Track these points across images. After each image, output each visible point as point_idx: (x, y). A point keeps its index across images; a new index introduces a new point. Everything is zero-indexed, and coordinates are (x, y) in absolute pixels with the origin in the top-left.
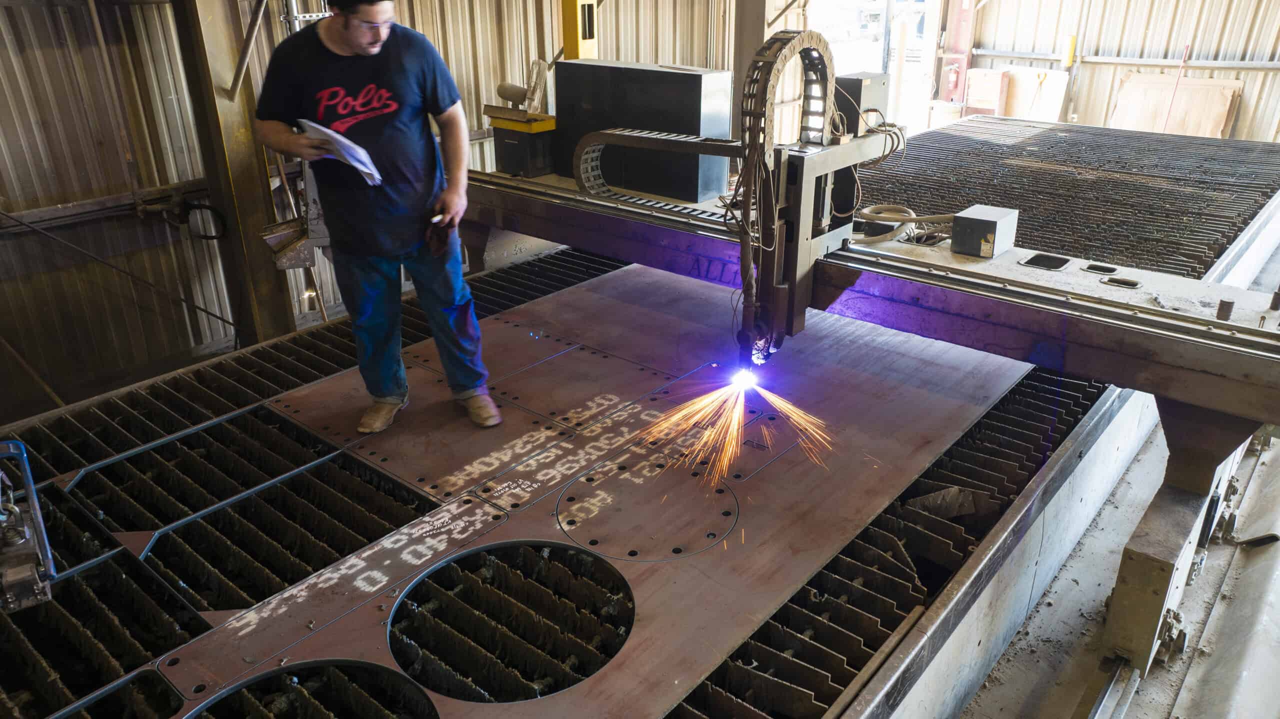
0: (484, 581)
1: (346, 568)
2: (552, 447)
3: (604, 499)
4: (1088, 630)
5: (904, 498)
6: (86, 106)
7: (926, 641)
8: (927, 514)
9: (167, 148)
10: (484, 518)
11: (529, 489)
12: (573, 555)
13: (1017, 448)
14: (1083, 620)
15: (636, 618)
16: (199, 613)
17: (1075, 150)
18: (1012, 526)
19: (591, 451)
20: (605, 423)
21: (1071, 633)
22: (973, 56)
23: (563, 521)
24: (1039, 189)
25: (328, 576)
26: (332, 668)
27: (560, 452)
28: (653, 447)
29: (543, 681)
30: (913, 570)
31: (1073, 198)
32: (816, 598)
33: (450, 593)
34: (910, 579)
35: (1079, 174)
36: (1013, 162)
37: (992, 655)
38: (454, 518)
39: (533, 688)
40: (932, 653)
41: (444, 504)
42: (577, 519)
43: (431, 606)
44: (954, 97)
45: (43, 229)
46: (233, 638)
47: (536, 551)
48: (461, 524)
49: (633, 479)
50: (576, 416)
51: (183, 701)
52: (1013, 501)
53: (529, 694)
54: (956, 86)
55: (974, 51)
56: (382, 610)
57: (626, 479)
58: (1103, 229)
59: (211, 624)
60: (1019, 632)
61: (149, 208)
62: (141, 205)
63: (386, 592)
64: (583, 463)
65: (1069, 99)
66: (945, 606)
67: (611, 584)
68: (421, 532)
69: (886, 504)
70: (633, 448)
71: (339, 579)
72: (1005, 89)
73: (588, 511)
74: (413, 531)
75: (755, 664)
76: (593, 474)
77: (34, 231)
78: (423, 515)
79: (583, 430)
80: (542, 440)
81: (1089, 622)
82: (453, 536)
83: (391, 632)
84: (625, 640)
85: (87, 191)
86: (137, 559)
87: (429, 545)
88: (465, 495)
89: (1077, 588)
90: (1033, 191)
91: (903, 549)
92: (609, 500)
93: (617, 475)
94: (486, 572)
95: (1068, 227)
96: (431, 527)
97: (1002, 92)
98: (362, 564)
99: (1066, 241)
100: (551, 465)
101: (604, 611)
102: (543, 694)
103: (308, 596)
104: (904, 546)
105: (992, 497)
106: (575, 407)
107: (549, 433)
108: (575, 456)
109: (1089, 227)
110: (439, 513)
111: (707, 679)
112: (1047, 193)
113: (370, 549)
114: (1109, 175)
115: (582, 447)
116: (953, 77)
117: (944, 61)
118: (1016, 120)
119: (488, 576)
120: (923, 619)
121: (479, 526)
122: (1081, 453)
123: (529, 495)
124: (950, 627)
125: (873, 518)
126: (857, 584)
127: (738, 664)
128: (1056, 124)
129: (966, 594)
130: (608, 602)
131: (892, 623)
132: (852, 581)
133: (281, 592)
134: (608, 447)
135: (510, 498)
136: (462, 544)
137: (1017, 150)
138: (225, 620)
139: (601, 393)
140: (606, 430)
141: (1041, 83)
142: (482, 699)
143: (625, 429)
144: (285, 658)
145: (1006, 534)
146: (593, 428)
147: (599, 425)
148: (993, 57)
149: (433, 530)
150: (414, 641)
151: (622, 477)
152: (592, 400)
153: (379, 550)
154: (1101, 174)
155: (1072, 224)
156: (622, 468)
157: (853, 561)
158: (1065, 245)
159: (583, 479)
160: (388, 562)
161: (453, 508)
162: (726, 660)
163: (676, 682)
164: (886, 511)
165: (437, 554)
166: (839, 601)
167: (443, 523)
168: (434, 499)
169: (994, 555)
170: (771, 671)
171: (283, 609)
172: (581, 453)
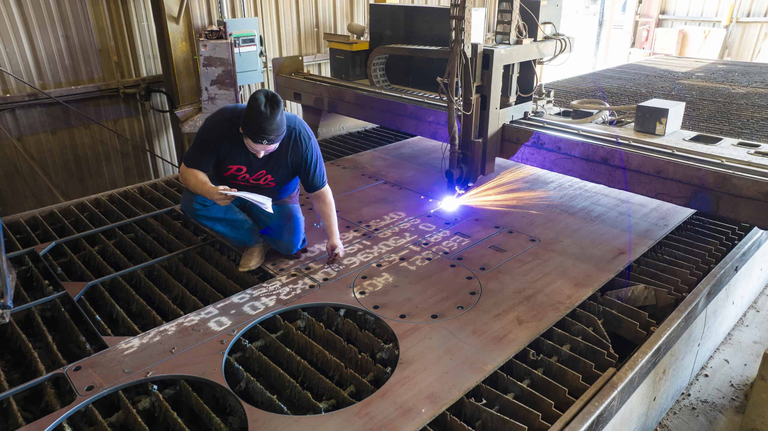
0: (298, 328)
1: (205, 314)
2: (356, 243)
3: (387, 279)
4: (737, 397)
5: (604, 290)
6: (92, 27)
7: (616, 395)
8: (620, 302)
9: (140, 55)
10: (302, 287)
11: (336, 270)
12: (362, 315)
13: (688, 260)
14: (733, 389)
15: (399, 361)
16: (102, 337)
17: (730, 75)
18: (684, 315)
19: (382, 247)
20: (395, 229)
21: (724, 397)
22: (659, 19)
23: (356, 292)
24: (704, 98)
25: (193, 318)
26: (182, 381)
27: (361, 247)
28: (425, 247)
29: (328, 402)
30: (608, 341)
31: (729, 104)
32: (534, 357)
33: (274, 336)
34: (606, 348)
35: (733, 89)
36: (685, 82)
37: (663, 409)
38: (283, 285)
39: (319, 407)
40: (620, 403)
41: (278, 276)
42: (366, 291)
43: (259, 343)
44: (645, 46)
45: (63, 101)
46: (120, 355)
47: (336, 311)
48: (287, 289)
49: (409, 267)
50: (375, 224)
51: (76, 396)
52: (685, 297)
53: (316, 411)
54: (647, 39)
55: (661, 17)
56: (223, 344)
57: (404, 267)
58: (751, 122)
59: (108, 344)
60: (683, 394)
61: (127, 91)
62: (122, 89)
63: (229, 332)
64: (376, 254)
65: (725, 47)
66: (632, 369)
67: (386, 337)
68: (259, 293)
69: (590, 293)
70: (411, 247)
71: (199, 320)
72: (680, 41)
73: (375, 286)
74: (254, 292)
75: (484, 401)
76: (382, 262)
77: (58, 103)
78: (263, 282)
79: (379, 233)
80: (351, 238)
81: (738, 391)
82: (280, 297)
83: (227, 359)
84: (391, 376)
85: (91, 80)
86: (73, 299)
87: (263, 302)
88: (293, 271)
89: (728, 366)
90: (699, 99)
91: (601, 326)
92: (391, 279)
93: (398, 263)
94: (300, 323)
95: (725, 121)
96: (266, 291)
97: (678, 43)
98: (216, 312)
99: (724, 129)
100: (355, 254)
101: (379, 355)
102: (326, 411)
103: (175, 331)
104: (602, 324)
105: (669, 293)
106: (376, 219)
107: (356, 234)
108: (370, 250)
109: (741, 121)
110: (273, 282)
111: (447, 410)
112: (710, 100)
113: (223, 302)
114: (756, 90)
115: (377, 244)
116: (645, 34)
117: (639, 23)
118: (687, 58)
119: (302, 326)
120: (615, 378)
121: (299, 291)
122: (737, 267)
123: (336, 273)
124: (635, 385)
125: (580, 302)
126: (566, 349)
127: (471, 400)
128: (716, 60)
129: (648, 362)
130: (381, 349)
131: (591, 379)
132: (561, 347)
133: (158, 327)
134: (394, 245)
135: (323, 275)
136: (285, 302)
137: (688, 75)
138: (118, 342)
139: (394, 211)
140: (394, 234)
141: (706, 37)
142: (282, 412)
143: (407, 234)
144: (151, 371)
145: (680, 320)
146: (386, 232)
147: (390, 231)
148: (673, 21)
149: (268, 292)
150: (242, 367)
151: (401, 265)
152: (387, 214)
153: (229, 304)
154: (749, 89)
155: (728, 119)
156: (402, 259)
157: (563, 332)
158: (723, 132)
159: (374, 265)
160: (233, 312)
161: (284, 279)
162: (462, 398)
163: (423, 411)
164: (590, 299)
165: (267, 308)
166: (551, 360)
167: (275, 288)
168: (272, 273)
169: (670, 334)
170: (497, 407)
171: (158, 338)
172: (376, 248)
